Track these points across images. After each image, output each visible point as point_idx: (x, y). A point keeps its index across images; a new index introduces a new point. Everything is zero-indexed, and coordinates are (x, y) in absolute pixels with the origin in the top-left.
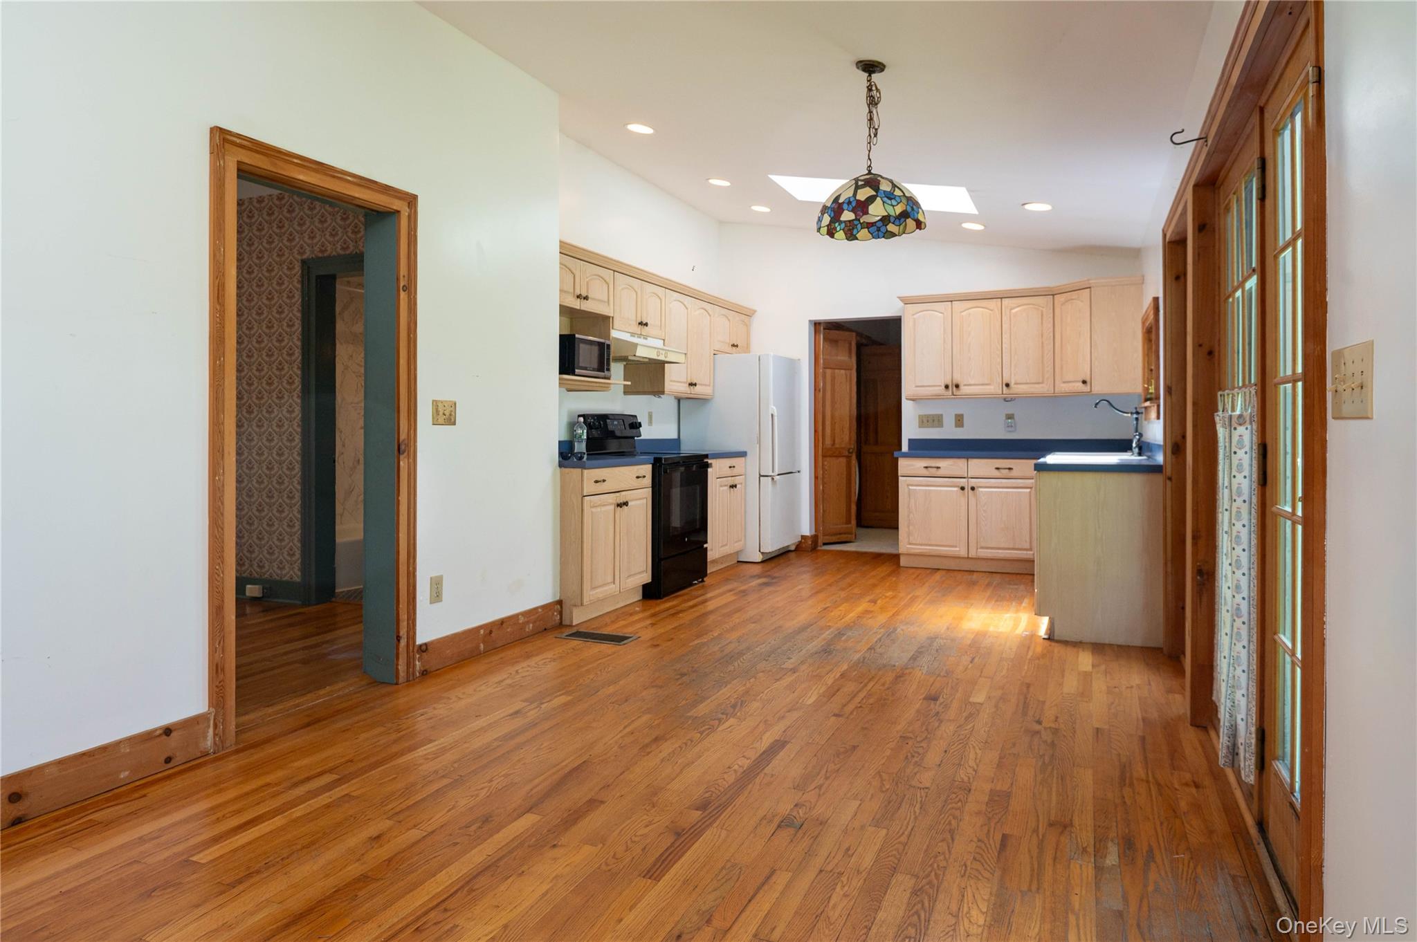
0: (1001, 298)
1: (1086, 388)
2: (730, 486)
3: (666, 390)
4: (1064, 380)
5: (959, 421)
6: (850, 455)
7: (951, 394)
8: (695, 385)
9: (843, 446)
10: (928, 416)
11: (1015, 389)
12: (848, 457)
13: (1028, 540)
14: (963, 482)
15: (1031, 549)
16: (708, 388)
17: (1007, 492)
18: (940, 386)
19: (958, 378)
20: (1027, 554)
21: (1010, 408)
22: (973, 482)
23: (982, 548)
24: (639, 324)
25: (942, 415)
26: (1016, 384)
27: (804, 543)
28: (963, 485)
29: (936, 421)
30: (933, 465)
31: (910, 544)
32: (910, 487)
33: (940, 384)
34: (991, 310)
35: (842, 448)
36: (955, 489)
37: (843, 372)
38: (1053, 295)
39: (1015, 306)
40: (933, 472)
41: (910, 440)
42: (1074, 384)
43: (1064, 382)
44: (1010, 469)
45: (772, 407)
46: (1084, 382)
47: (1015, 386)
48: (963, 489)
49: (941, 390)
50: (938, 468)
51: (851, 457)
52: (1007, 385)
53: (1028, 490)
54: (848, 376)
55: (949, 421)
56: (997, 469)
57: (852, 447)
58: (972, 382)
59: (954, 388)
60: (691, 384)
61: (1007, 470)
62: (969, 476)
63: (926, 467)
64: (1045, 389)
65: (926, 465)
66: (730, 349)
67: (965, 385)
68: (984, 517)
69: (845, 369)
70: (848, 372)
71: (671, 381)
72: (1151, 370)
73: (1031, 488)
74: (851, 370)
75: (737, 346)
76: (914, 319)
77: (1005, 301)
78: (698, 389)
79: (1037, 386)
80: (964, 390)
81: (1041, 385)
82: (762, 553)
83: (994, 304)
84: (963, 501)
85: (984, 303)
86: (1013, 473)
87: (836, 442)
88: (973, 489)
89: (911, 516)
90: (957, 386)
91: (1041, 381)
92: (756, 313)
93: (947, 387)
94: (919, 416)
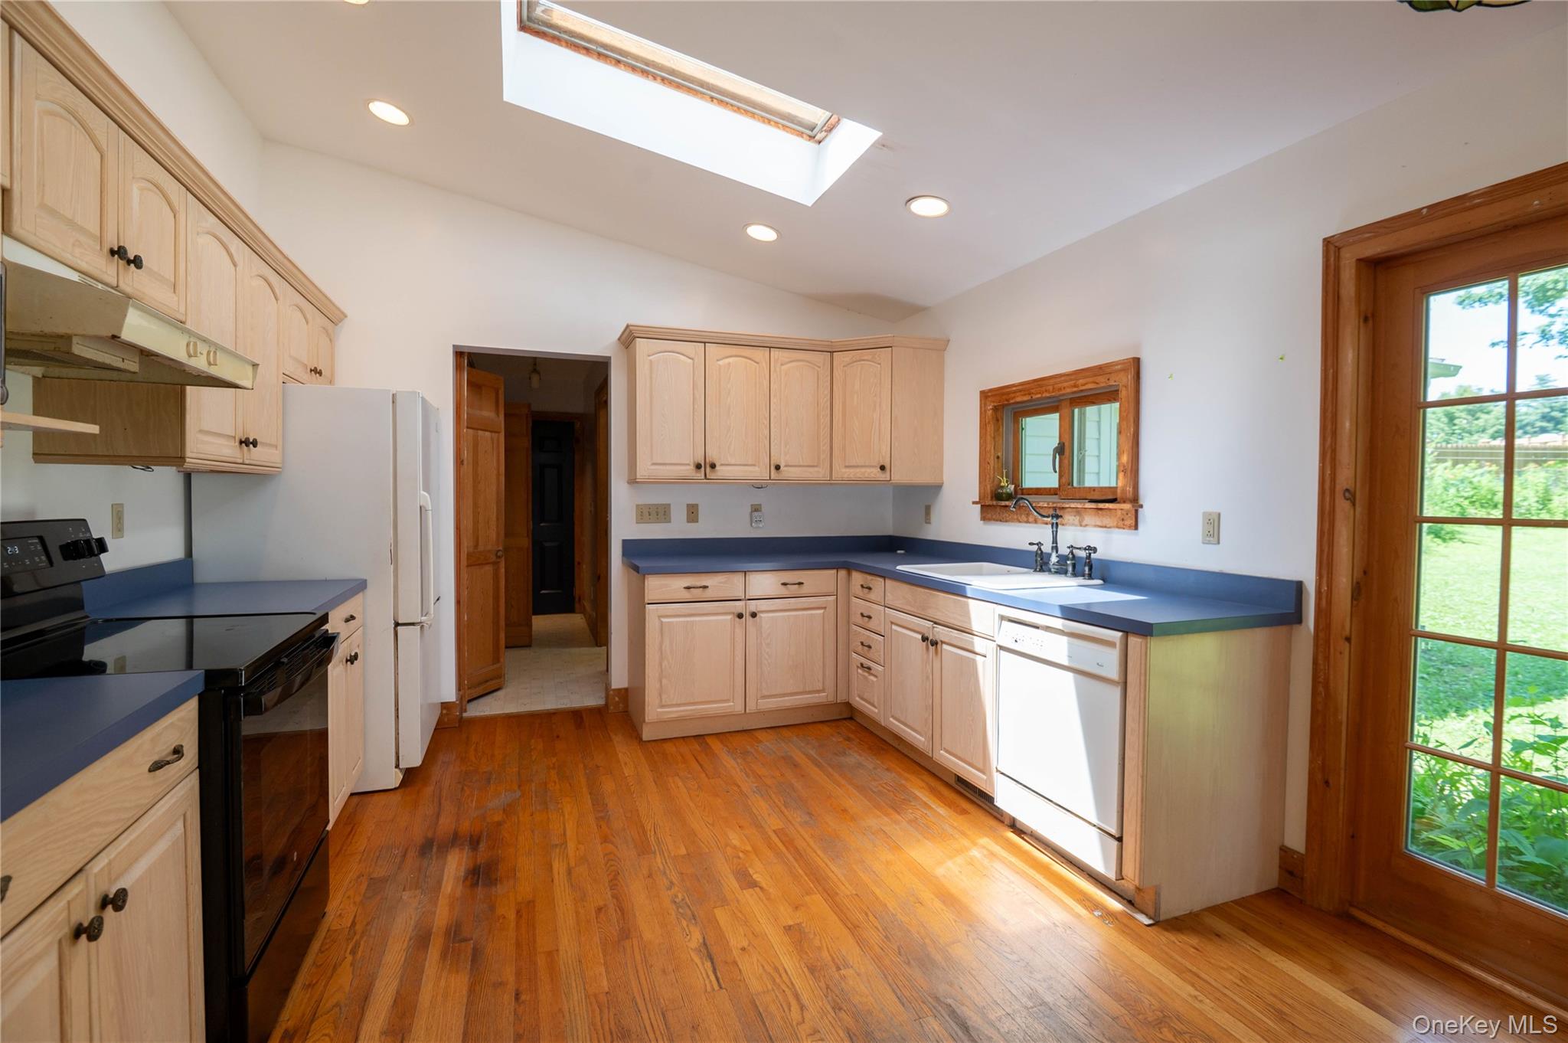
0: (770, 348)
1: (884, 476)
2: (347, 661)
3: (188, 454)
4: (847, 464)
5: (693, 513)
6: (498, 560)
7: (703, 477)
8: (255, 444)
9: (489, 547)
10: (649, 506)
11: (788, 473)
12: (496, 564)
13: (821, 679)
14: (739, 606)
15: (823, 691)
16: (272, 451)
17: (796, 616)
18: (689, 465)
19: (713, 455)
20: (820, 697)
21: (759, 498)
22: (753, 606)
23: (764, 697)
24: (112, 252)
25: (669, 505)
26: (786, 466)
27: (447, 714)
28: (740, 611)
29: (661, 513)
30: (699, 584)
31: (663, 706)
32: (664, 620)
33: (688, 462)
34: (757, 363)
35: (489, 551)
36: (729, 617)
37: (488, 434)
38: (832, 352)
39: (787, 360)
40: (697, 594)
41: (625, 542)
42: (863, 470)
43: (846, 467)
44: (800, 584)
45: (422, 492)
46: (883, 468)
47: (786, 468)
48: (740, 616)
49: (689, 470)
50: (705, 587)
51: (499, 562)
52: (778, 468)
53: (821, 611)
54: (495, 441)
55: (679, 514)
56: (784, 584)
57: (501, 548)
58: (733, 462)
59: (708, 469)
60: (246, 442)
61: (797, 586)
62: (747, 597)
63: (688, 588)
64: (819, 473)
65: (686, 585)
66: (305, 376)
67: (722, 465)
68: (767, 653)
69: (490, 431)
70: (495, 435)
71: (201, 431)
72: (998, 457)
73: (825, 608)
74: (499, 432)
75: (320, 373)
76: (651, 361)
77: (775, 353)
78: (256, 454)
79: (811, 469)
80: (722, 471)
81: (816, 469)
82: (401, 770)
83: (760, 354)
84: (739, 633)
85: (747, 352)
86: (804, 590)
87: (480, 544)
88: (754, 615)
89: (665, 663)
90: (713, 466)
91: (815, 464)
92: (346, 321)
93: (698, 466)
94: (637, 506)
